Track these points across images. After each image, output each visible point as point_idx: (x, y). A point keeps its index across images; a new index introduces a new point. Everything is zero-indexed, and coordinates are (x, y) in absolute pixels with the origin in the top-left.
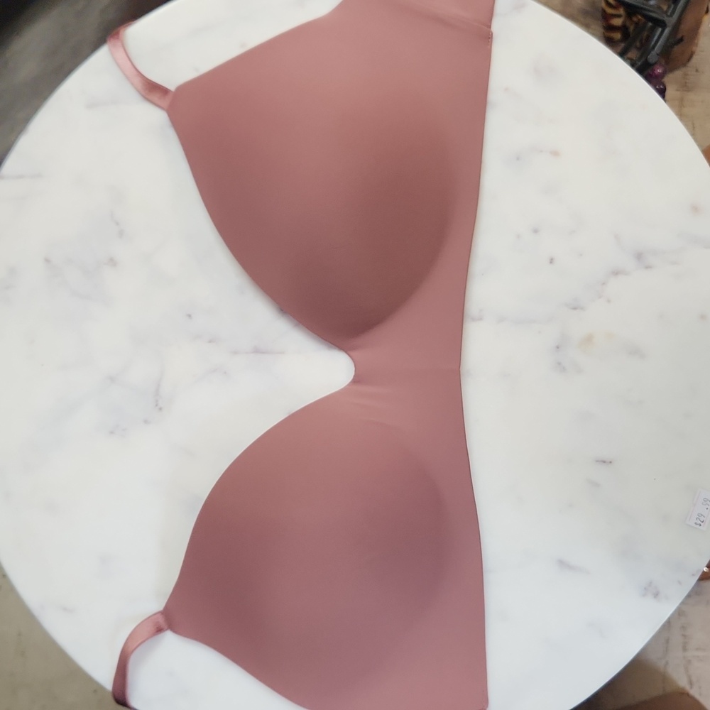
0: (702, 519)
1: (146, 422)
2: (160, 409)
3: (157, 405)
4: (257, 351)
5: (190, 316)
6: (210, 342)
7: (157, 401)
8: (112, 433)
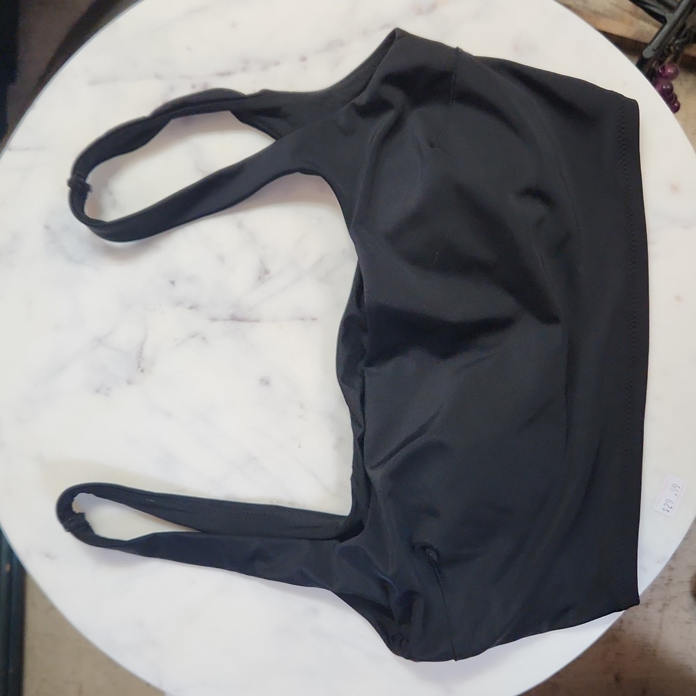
0: (670, 505)
1: (129, 382)
2: (142, 371)
3: (139, 367)
4: (234, 318)
5: (173, 283)
6: (191, 308)
7: (139, 363)
8: (97, 391)
